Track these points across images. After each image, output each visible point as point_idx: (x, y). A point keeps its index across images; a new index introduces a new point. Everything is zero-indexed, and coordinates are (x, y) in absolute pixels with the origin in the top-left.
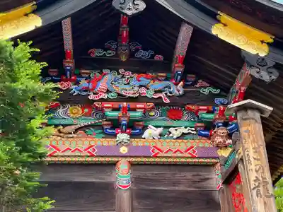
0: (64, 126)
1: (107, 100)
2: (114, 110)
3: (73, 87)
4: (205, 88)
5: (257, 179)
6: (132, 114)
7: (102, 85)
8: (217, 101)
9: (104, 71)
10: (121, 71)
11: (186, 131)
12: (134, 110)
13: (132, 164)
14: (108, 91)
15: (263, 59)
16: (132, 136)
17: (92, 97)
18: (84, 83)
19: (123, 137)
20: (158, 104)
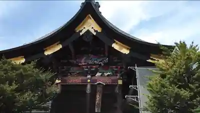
0: (73, 73)
1: (85, 65)
2: (87, 68)
3: (74, 61)
4: (115, 59)
6: (92, 69)
7: (83, 61)
8: (119, 64)
9: (85, 55)
10: (90, 55)
13: (91, 85)
14: (85, 63)
15: (127, 55)
16: (92, 76)
17: (80, 64)
19: (89, 76)
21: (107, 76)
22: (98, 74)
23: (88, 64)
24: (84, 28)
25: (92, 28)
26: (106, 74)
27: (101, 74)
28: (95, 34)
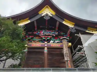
0: (35, 40)
1: (43, 36)
2: (44, 37)
3: (36, 33)
4: (62, 33)
5: (65, 53)
7: (42, 33)
9: (43, 30)
10: (46, 30)
11: (58, 41)
12: (48, 38)
13: (48, 48)
14: (43, 34)
15: (73, 28)
16: (48, 43)
17: (40, 35)
18: (39, 32)
19: (46, 43)
20: (53, 36)
21: (57, 43)
22: (52, 41)
23: (45, 35)
24: (44, 12)
25: (49, 13)
26: (56, 42)
27: (53, 41)
28: (51, 16)
